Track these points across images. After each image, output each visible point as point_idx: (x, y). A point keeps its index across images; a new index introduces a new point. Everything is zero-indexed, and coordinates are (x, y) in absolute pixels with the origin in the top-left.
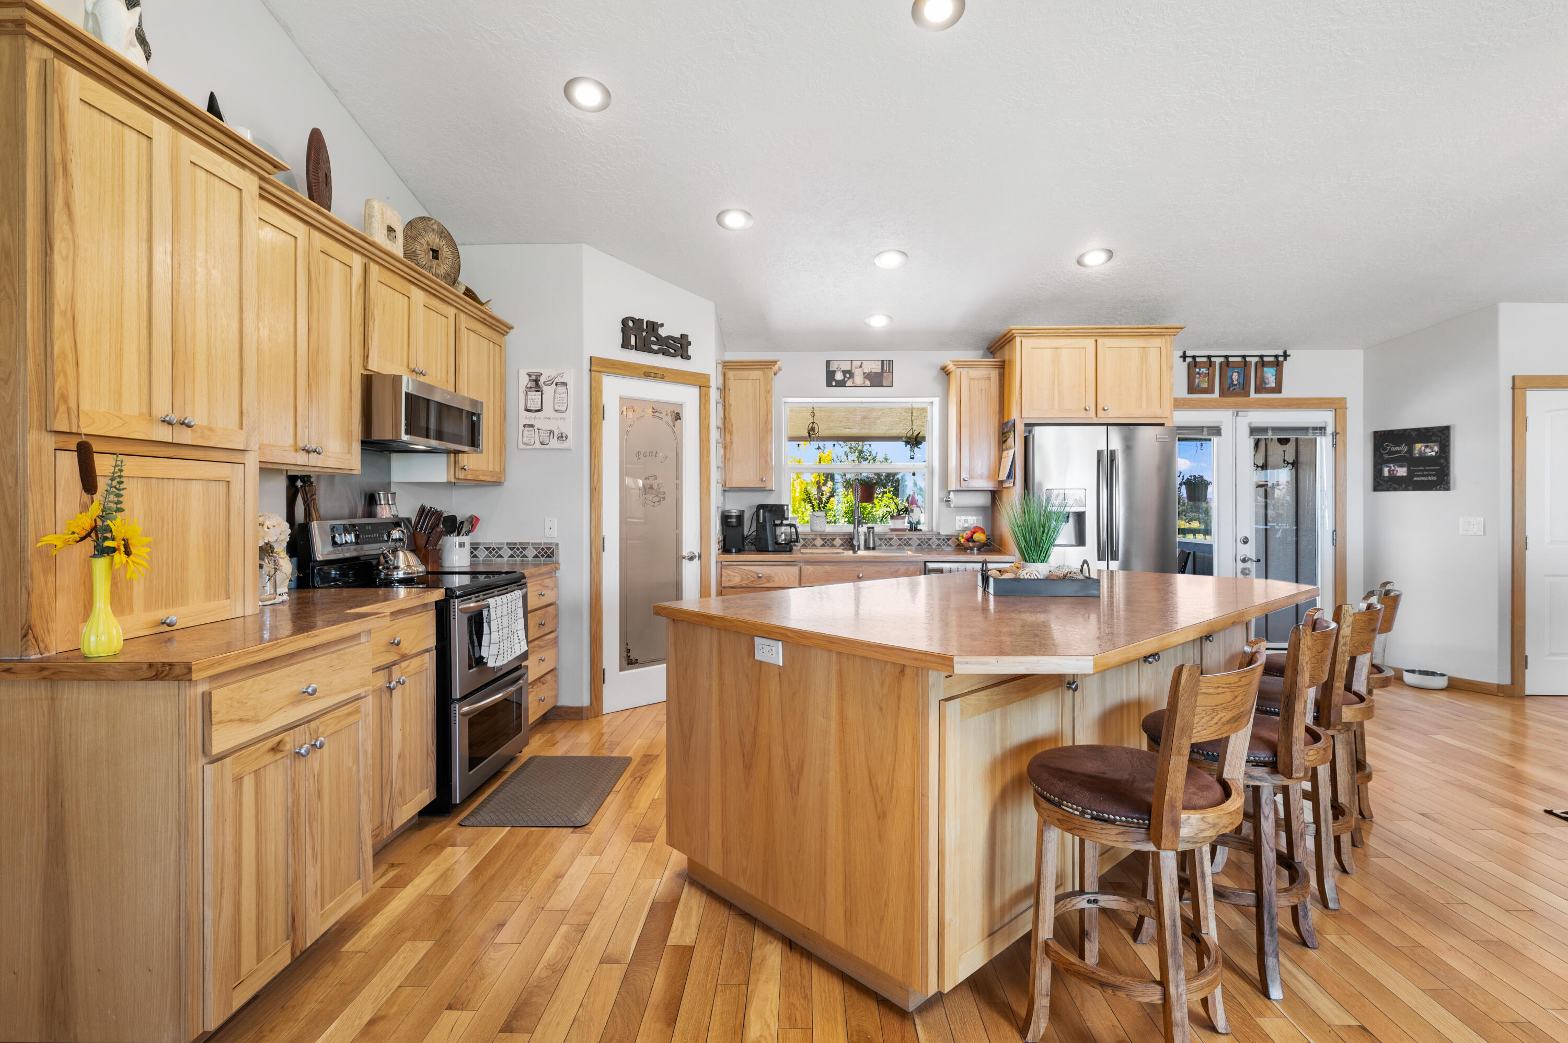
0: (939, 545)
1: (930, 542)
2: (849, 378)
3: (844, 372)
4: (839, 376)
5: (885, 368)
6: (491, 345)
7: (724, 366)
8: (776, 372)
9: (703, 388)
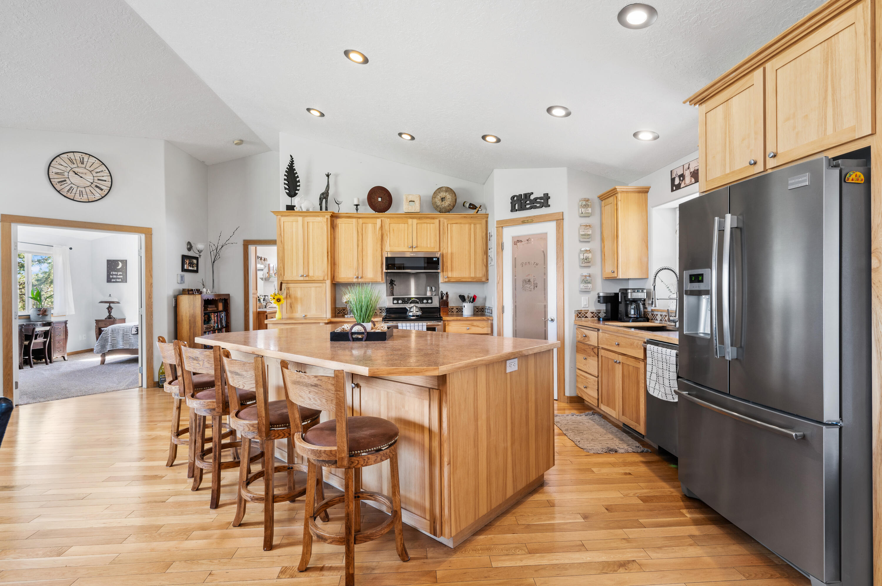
2: (682, 181)
3: (680, 176)
4: (677, 181)
6: (472, 225)
7: (600, 199)
8: (645, 191)
9: (558, 221)
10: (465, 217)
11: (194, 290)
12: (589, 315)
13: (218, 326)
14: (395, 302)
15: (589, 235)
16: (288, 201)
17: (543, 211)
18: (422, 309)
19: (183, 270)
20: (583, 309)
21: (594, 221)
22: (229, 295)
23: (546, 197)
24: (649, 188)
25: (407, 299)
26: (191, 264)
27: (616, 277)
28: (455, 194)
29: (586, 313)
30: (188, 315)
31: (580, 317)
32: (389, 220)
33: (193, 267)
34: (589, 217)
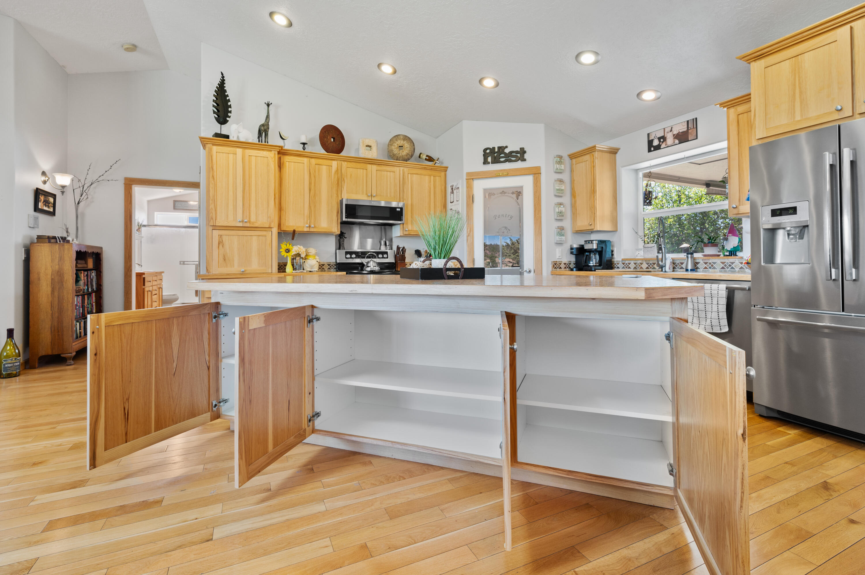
0: (741, 268)
1: (733, 266)
2: (663, 142)
3: (659, 139)
4: (656, 143)
5: (690, 126)
6: (432, 177)
7: (570, 158)
8: (614, 152)
9: (536, 175)
10: (425, 169)
11: (58, 237)
12: (563, 266)
13: (88, 289)
14: (348, 256)
15: (562, 190)
16: (217, 128)
17: (519, 165)
18: (379, 264)
19: (36, 209)
20: (558, 260)
21: (566, 177)
22: (101, 248)
23: (523, 152)
24: (618, 149)
25: (361, 254)
26: (46, 203)
27: (593, 229)
28: (414, 143)
29: (560, 264)
30: (50, 272)
31: (555, 268)
32: (346, 163)
33: (49, 207)
34: (561, 173)
